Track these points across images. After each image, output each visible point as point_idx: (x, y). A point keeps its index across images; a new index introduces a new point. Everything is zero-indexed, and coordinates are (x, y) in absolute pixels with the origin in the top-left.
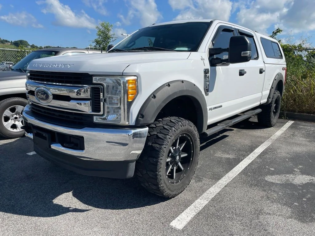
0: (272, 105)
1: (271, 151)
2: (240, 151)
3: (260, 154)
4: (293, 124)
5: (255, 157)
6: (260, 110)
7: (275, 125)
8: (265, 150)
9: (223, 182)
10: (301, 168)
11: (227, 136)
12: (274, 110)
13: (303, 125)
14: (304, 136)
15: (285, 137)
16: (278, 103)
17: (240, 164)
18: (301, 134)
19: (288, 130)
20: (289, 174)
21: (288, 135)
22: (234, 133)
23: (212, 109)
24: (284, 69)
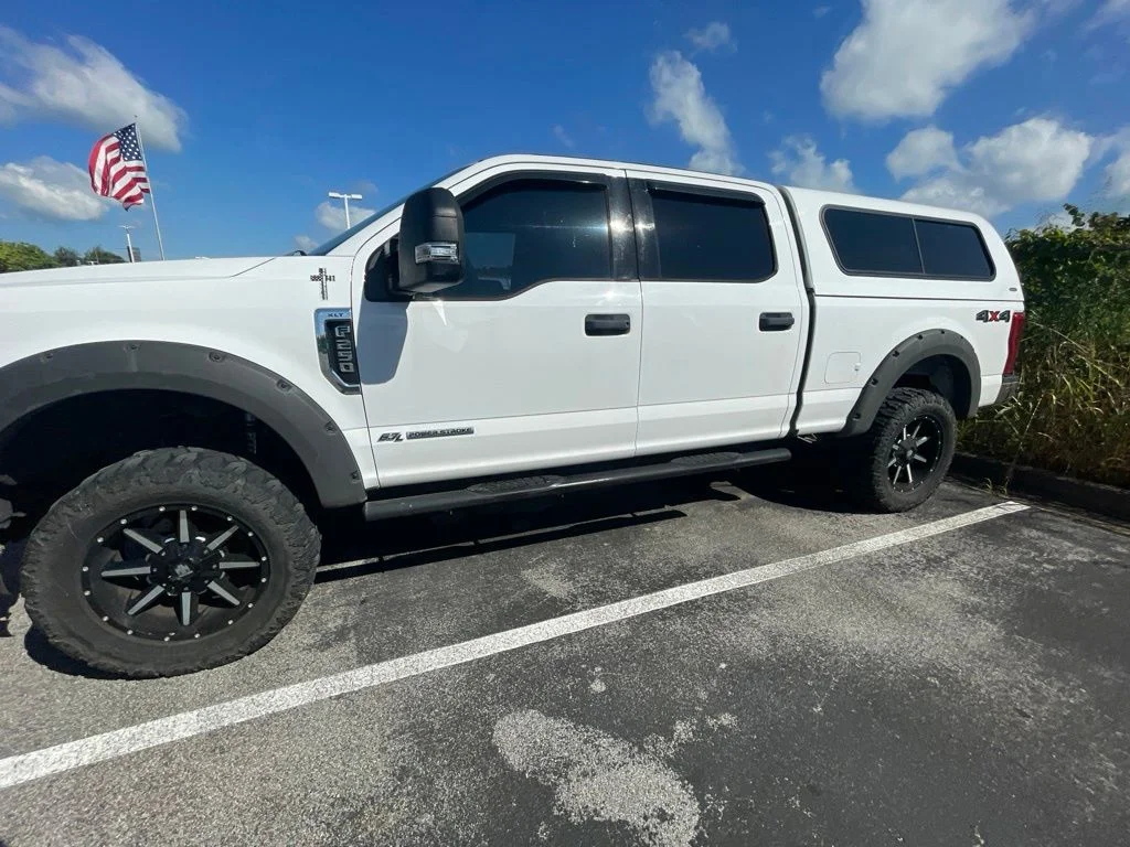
0: (879, 441)
1: (723, 608)
2: (623, 576)
3: (666, 609)
4: (1007, 517)
5: (630, 614)
6: (785, 453)
7: (910, 509)
8: (708, 599)
9: (365, 677)
10: (722, 727)
11: (680, 514)
12: (917, 457)
13: (1049, 531)
14: (980, 577)
15: (886, 561)
16: (942, 433)
17: (533, 626)
18: (983, 564)
19: (943, 539)
20: (615, 738)
21: (908, 558)
22: (719, 510)
23: (397, 437)
24: (995, 316)
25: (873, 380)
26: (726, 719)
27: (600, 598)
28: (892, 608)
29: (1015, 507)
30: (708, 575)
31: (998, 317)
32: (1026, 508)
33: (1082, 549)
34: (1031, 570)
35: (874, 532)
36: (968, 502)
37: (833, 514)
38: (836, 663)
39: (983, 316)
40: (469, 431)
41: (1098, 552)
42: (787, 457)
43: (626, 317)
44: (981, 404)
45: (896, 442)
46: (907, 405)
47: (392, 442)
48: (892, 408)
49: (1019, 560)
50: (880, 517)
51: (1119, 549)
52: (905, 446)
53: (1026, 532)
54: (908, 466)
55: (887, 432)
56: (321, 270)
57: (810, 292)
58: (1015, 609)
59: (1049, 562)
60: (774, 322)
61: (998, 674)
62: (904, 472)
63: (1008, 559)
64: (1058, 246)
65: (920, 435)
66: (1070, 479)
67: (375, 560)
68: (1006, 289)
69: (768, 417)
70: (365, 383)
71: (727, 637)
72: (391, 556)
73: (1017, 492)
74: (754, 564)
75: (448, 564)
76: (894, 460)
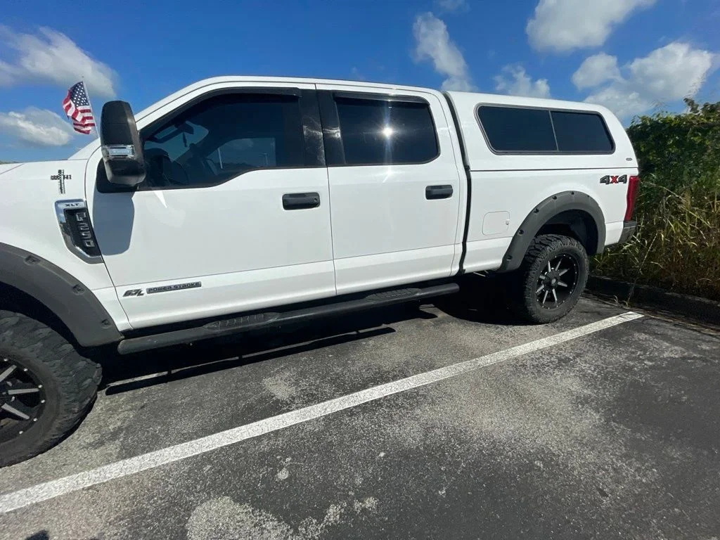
0: (528, 274)
1: (397, 405)
2: (333, 381)
3: (355, 407)
4: (625, 324)
5: (329, 411)
6: (454, 287)
7: (555, 321)
8: (389, 397)
9: (117, 470)
10: (364, 510)
11: (391, 330)
12: (560, 283)
13: (655, 334)
14: (595, 374)
15: (528, 363)
16: (577, 266)
17: (254, 424)
18: (599, 363)
19: (573, 343)
20: (279, 521)
21: (546, 359)
22: (419, 326)
23: (138, 292)
24: (615, 180)
25: (520, 231)
26: (370, 502)
27: (311, 398)
28: (522, 400)
29: (633, 316)
30: (395, 378)
31: (617, 180)
32: (641, 316)
33: (676, 348)
34: (634, 366)
35: (526, 339)
36: (599, 313)
37: (500, 326)
38: (468, 450)
39: (605, 180)
40: (198, 285)
41: (688, 350)
42: (456, 290)
43: (316, 194)
44: (607, 243)
45: (543, 274)
46: (548, 248)
47: (135, 296)
48: (538, 250)
49: (627, 358)
50: (533, 327)
51: (705, 347)
52: (550, 276)
53: (636, 335)
54: (554, 290)
55: (534, 267)
56: (60, 171)
57: (467, 168)
58: (616, 400)
59: (650, 359)
60: (438, 193)
61: (591, 457)
62: (551, 294)
63: (619, 357)
64: (667, 126)
65: (561, 268)
66: (675, 294)
67: (165, 373)
68: (624, 159)
69: (441, 262)
70: (105, 254)
71: (392, 430)
72: (178, 370)
73: (636, 304)
74: (432, 368)
75: (213, 375)
76: (543, 287)
